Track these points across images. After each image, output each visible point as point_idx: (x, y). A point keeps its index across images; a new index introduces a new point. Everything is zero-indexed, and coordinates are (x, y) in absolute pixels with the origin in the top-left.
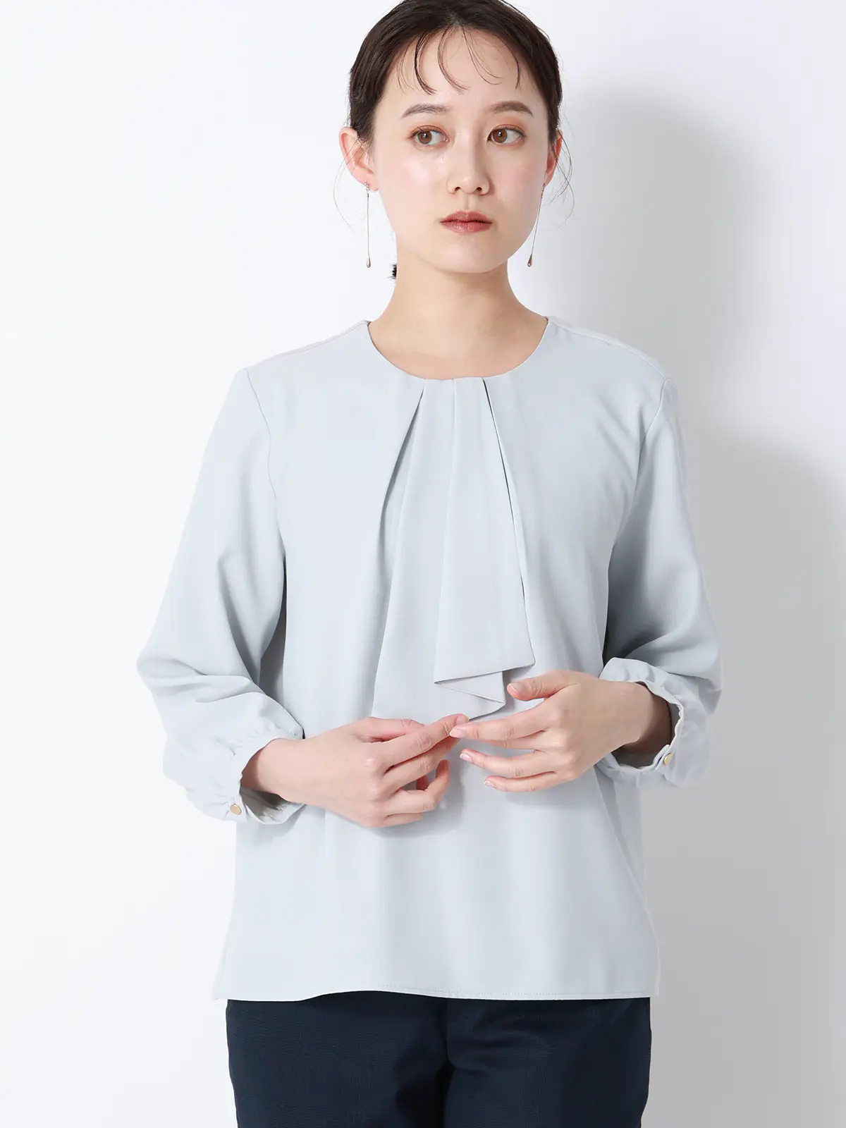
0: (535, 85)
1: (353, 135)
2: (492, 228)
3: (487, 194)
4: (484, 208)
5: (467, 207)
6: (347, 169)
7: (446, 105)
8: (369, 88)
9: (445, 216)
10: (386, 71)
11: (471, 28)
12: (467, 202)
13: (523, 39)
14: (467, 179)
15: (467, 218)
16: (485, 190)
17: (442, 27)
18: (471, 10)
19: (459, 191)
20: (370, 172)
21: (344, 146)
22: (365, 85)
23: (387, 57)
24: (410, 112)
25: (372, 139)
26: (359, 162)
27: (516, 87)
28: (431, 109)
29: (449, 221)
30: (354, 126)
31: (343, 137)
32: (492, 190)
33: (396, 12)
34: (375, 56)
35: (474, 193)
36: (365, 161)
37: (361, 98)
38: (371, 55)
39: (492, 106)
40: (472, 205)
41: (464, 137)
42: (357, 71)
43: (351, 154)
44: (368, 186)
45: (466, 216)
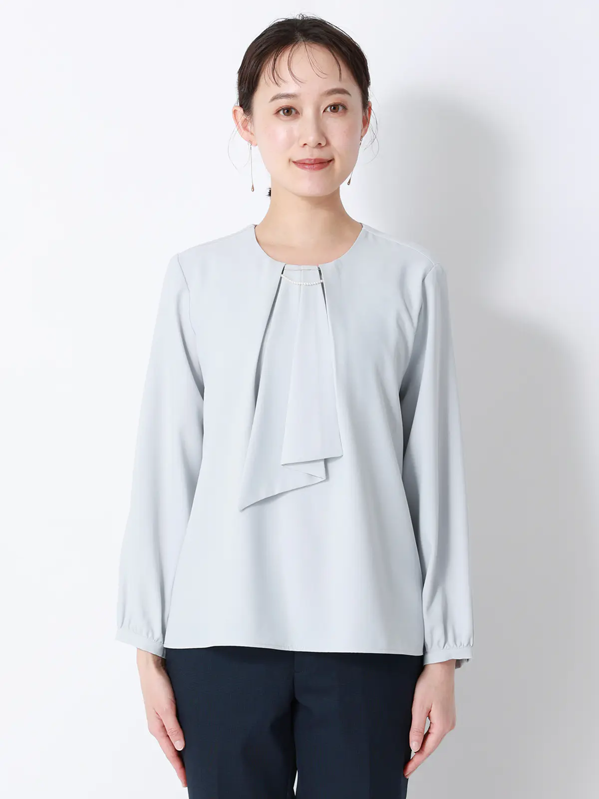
0: (352, 77)
1: (241, 110)
3: (326, 145)
5: (312, 155)
6: (238, 132)
7: (295, 93)
8: (249, 83)
10: (259, 72)
11: (311, 43)
12: (312, 153)
13: (344, 49)
14: (311, 138)
15: (312, 162)
16: (323, 144)
17: (291, 44)
18: (311, 31)
19: (306, 146)
20: (252, 134)
21: (235, 118)
22: (247, 81)
23: (260, 63)
24: (275, 98)
25: (252, 115)
26: (245, 128)
27: (339, 79)
28: (287, 96)
30: (241, 106)
31: (235, 111)
32: (328, 143)
33: (264, 34)
34: (252, 62)
35: (316, 147)
36: (249, 127)
37: (245, 90)
38: (250, 62)
39: (325, 92)
40: (317, 154)
41: (308, 112)
42: (242, 72)
43: (240, 123)
44: (251, 142)
45: (313, 161)
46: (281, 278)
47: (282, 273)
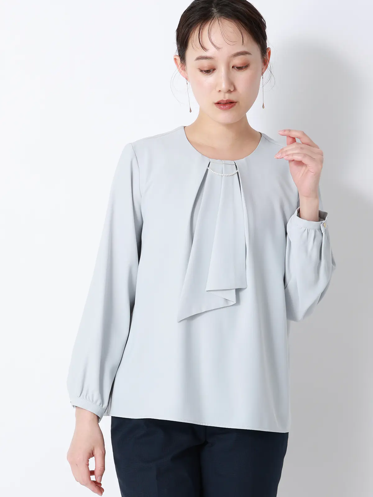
1: (179, 59)
2: (237, 104)
3: (234, 91)
4: (232, 97)
5: (225, 98)
7: (212, 56)
9: (216, 101)
10: (188, 38)
12: (225, 95)
14: (224, 86)
16: (232, 90)
19: (220, 92)
24: (198, 59)
27: (242, 44)
28: (206, 58)
29: (218, 103)
32: (235, 89)
35: (227, 92)
39: (232, 55)
40: (227, 97)
41: (222, 70)
43: (179, 66)
44: (187, 79)
45: (225, 101)
46: (207, 170)
47: (208, 166)
